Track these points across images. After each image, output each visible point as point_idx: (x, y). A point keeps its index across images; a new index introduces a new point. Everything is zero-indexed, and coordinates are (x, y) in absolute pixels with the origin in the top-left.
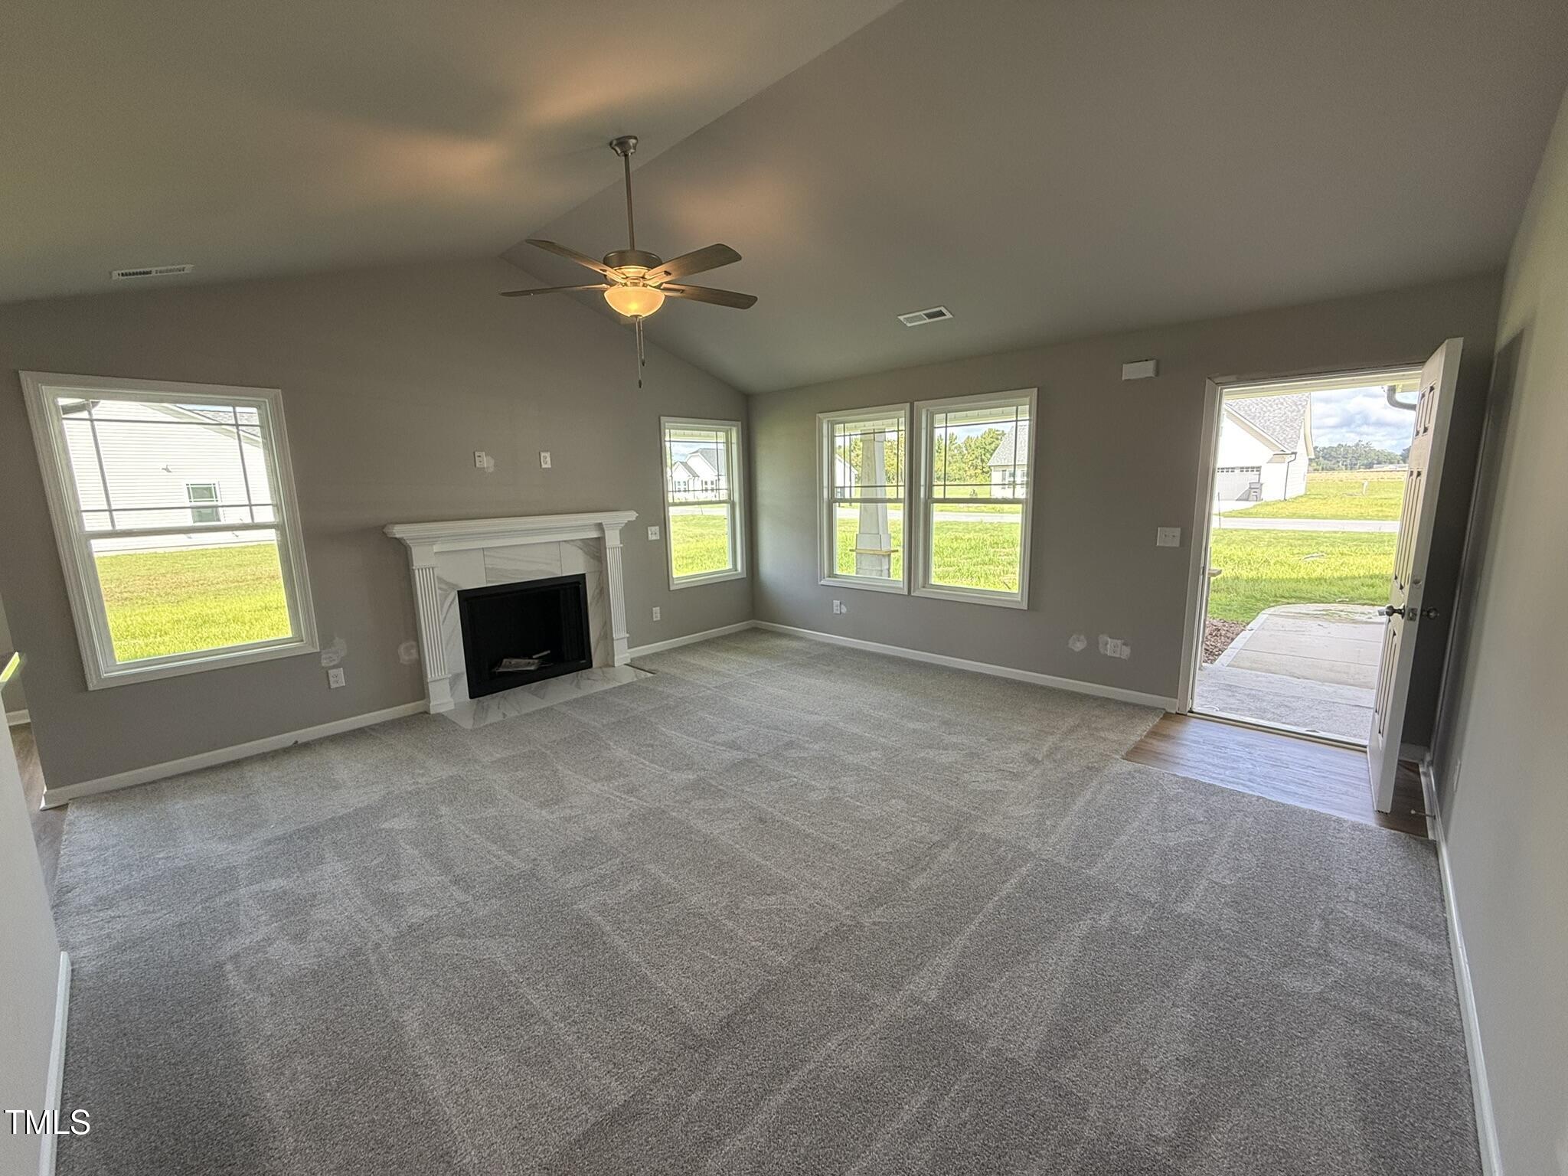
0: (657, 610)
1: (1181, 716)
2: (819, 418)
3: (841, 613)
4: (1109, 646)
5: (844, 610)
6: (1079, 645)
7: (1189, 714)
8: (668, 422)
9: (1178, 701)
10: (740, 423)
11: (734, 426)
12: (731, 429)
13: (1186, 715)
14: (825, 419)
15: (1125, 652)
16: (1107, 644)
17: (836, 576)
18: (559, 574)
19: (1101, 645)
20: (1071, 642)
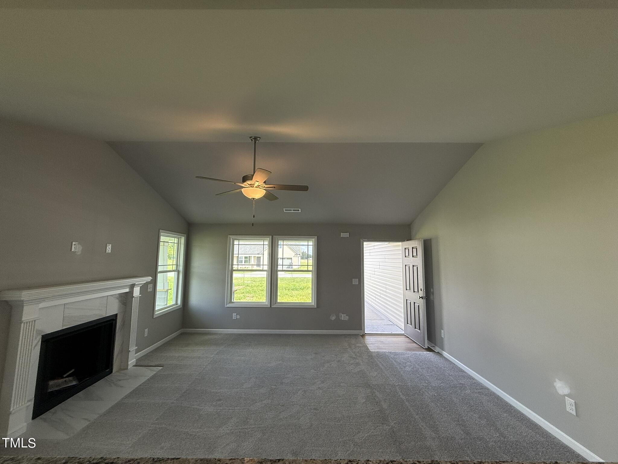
0: (146, 330)
1: (363, 336)
2: (229, 237)
3: (237, 318)
4: (342, 317)
5: (238, 317)
6: (333, 318)
7: (366, 334)
8: (162, 233)
9: (362, 331)
10: (186, 235)
11: (183, 236)
12: (181, 237)
13: (365, 335)
14: (232, 237)
15: (347, 318)
16: (342, 316)
17: (233, 303)
18: (105, 315)
19: (340, 317)
20: (331, 317)
